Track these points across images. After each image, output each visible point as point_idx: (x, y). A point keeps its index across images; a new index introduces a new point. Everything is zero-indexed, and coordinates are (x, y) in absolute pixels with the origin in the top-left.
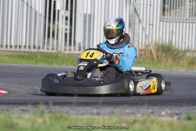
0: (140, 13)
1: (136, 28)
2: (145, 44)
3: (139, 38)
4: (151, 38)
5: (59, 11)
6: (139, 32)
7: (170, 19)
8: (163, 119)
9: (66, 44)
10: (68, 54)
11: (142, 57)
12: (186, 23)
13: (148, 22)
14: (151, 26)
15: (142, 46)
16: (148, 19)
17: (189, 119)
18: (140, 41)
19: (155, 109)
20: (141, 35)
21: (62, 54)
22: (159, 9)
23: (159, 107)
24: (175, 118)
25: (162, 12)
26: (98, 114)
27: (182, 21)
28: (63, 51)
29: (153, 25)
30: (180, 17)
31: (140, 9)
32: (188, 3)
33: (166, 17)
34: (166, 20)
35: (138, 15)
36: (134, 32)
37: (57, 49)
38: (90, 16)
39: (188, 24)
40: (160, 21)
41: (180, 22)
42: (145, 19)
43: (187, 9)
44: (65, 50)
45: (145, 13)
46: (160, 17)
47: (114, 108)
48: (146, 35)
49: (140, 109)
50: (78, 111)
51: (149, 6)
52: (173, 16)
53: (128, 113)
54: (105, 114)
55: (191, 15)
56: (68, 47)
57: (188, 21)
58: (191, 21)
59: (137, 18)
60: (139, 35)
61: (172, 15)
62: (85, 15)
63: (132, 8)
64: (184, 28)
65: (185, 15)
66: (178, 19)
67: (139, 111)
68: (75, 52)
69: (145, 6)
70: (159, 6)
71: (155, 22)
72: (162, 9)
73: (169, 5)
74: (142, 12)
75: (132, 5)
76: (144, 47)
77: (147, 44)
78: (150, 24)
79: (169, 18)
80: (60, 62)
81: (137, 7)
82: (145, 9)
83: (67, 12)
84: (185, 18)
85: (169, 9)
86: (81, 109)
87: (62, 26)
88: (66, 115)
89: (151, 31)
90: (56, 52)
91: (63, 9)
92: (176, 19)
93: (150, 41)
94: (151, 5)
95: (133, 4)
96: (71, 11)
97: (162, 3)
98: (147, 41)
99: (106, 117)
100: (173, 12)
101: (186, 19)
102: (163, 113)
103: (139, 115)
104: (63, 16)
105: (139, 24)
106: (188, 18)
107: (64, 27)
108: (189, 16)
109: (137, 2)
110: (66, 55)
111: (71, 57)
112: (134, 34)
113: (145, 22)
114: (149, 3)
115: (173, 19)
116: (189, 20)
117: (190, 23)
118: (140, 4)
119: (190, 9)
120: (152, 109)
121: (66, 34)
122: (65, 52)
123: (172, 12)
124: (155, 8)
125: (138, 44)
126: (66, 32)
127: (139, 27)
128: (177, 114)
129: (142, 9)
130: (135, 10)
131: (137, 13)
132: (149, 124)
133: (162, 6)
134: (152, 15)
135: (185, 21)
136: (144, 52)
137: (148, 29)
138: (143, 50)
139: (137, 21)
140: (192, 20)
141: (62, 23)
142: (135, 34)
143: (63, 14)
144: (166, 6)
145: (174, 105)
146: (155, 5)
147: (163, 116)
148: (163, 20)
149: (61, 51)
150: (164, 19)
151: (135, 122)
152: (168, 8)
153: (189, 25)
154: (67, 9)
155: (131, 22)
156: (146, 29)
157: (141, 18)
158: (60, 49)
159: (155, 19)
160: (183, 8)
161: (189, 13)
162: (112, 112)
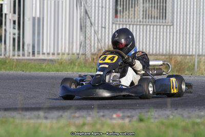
0: (91, 15)
1: (87, 31)
2: (98, 47)
3: (91, 42)
4: (103, 41)
5: (6, 14)
6: (91, 35)
7: (123, 21)
8: (114, 122)
9: (14, 50)
10: (17, 59)
11: (95, 61)
12: (140, 25)
13: (100, 25)
14: (103, 29)
15: (94, 50)
16: (100, 22)
17: (141, 120)
18: (92, 45)
19: (107, 112)
20: (93, 38)
21: (10, 59)
22: (111, 11)
23: (111, 110)
24: (127, 120)
25: (114, 14)
26: (46, 118)
27: (136, 23)
28: (11, 57)
29: (105, 28)
30: (133, 20)
31: (92, 11)
32: (141, 5)
33: (118, 19)
34: (119, 22)
35: (89, 18)
36: (85, 35)
37: (4, 55)
38: (39, 19)
39: (141, 27)
40: (113, 23)
41: (133, 25)
42: (96, 22)
43: (140, 11)
44: (14, 55)
45: (97, 15)
46: (113, 20)
47: (64, 112)
48: (98, 39)
49: (91, 113)
50: (25, 116)
51: (100, 8)
52: (126, 18)
53: (78, 117)
54: (52, 118)
55: (145, 17)
56: (16, 53)
57: (141, 23)
58: (144, 23)
59: (88, 20)
60: (91, 38)
61: (124, 17)
62: (34, 19)
63: (82, 10)
64: (138, 30)
65: (139, 17)
66: (132, 22)
67: (89, 115)
68: (23, 58)
69: (97, 8)
70: (111, 7)
71: (107, 24)
72: (114, 11)
73: (122, 6)
74: (93, 15)
75: (82, 7)
76: (96, 51)
77: (100, 47)
78: (102, 27)
79: (121, 20)
80: (8, 68)
81: (88, 9)
82: (97, 11)
83: (14, 15)
84: (139, 20)
85: (122, 10)
86: (28, 114)
87: (10, 30)
88: (11, 120)
89: (103, 34)
90: (4, 57)
91: (10, 12)
92: (129, 22)
93: (103, 45)
94: (102, 7)
95: (84, 6)
96: (19, 15)
97: (114, 4)
98: (99, 45)
99: (55, 121)
100: (126, 14)
101: (140, 22)
102: (115, 116)
103: (89, 119)
104: (10, 20)
105: (91, 27)
106: (142, 20)
107: (12, 31)
108: (143, 18)
109: (88, 4)
110: (15, 60)
111: (20, 62)
112: (85, 38)
113: (96, 25)
114: (100, 5)
115: (126, 21)
116: (143, 22)
117: (144, 25)
118: (91, 6)
119: (143, 11)
120: (103, 112)
121: (14, 39)
122: (14, 58)
123: (124, 14)
124: (107, 10)
125: (91, 48)
126: (14, 36)
127: (91, 30)
128: (129, 117)
129: (93, 11)
130: (86, 12)
131: (88, 16)
132: (98, 126)
133: (114, 8)
134: (104, 17)
135: (139, 23)
136: (96, 56)
137: (100, 32)
138: (95, 54)
139: (88, 24)
140: (146, 22)
141: (10, 28)
142: (87, 38)
143: (10, 18)
144: (119, 8)
145: (126, 108)
146: (107, 7)
147: (114, 119)
148: (116, 23)
149: (9, 56)
150: (117, 21)
151: (84, 124)
152: (120, 10)
153: (143, 27)
154: (14, 12)
155: (82, 25)
156: (98, 32)
157: (93, 21)
158: (8, 54)
159: (107, 21)
160: (136, 9)
161: (143, 15)
162: (61, 116)
